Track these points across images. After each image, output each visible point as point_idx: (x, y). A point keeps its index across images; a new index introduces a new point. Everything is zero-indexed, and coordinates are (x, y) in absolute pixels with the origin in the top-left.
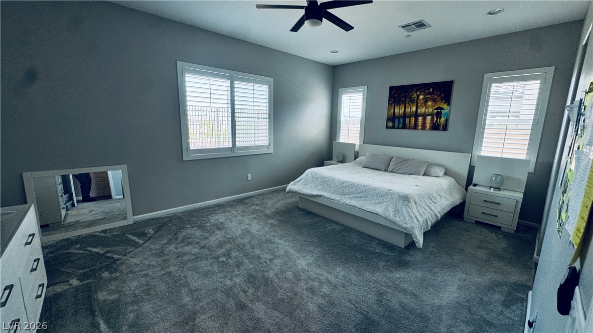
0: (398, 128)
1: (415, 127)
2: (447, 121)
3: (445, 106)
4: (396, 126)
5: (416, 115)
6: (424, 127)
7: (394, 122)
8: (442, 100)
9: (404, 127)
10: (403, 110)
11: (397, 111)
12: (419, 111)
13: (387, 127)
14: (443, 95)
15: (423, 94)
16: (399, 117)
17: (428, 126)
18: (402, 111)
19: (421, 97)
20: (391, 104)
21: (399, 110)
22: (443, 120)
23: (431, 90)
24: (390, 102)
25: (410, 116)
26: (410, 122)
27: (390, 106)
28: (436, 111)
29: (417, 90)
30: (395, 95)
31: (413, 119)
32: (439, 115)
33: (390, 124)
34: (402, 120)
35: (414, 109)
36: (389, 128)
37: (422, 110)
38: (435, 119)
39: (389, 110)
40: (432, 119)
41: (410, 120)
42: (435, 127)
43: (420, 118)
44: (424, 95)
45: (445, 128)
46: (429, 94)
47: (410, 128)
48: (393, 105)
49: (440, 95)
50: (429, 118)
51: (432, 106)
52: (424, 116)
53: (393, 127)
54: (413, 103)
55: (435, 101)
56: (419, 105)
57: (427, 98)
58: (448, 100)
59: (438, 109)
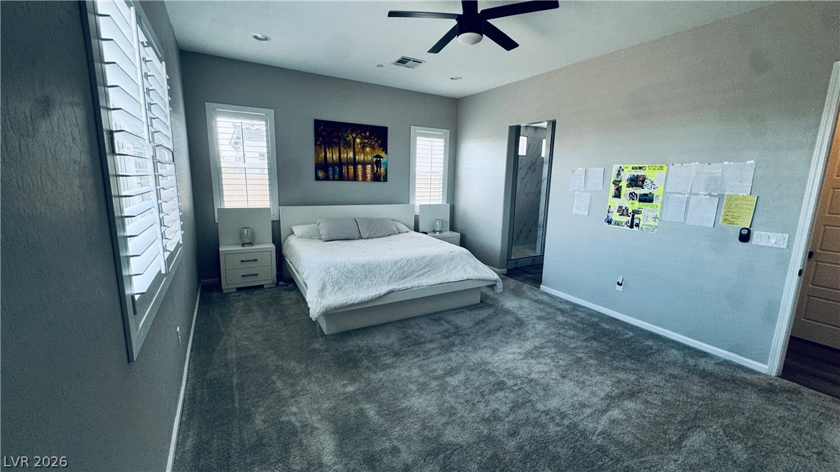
0: (334, 179)
1: (355, 178)
2: (386, 170)
3: (383, 154)
4: (331, 177)
5: (355, 163)
6: (365, 178)
7: (326, 171)
8: (380, 147)
9: (341, 178)
10: (338, 155)
11: (329, 155)
12: (357, 157)
13: (317, 178)
14: (380, 142)
15: (359, 138)
16: (333, 164)
17: (369, 176)
18: (336, 157)
19: (358, 141)
20: (320, 145)
21: (332, 155)
22: (382, 169)
23: (368, 134)
24: (318, 143)
25: (348, 163)
26: (348, 171)
27: (318, 148)
28: (375, 159)
29: (352, 132)
30: (324, 133)
31: (351, 168)
32: (378, 164)
33: (321, 174)
34: (337, 169)
35: (351, 155)
36: (321, 180)
37: (360, 157)
38: (376, 169)
39: (317, 154)
40: (373, 168)
41: (348, 169)
42: (376, 178)
43: (360, 166)
44: (361, 139)
45: (385, 180)
46: (366, 138)
47: (349, 179)
48: (323, 147)
49: (377, 141)
50: (369, 167)
51: (372, 153)
52: (364, 164)
53: (326, 178)
54: (349, 147)
55: (373, 147)
56: (357, 150)
57: (364, 143)
58: (384, 147)
59: (377, 156)
